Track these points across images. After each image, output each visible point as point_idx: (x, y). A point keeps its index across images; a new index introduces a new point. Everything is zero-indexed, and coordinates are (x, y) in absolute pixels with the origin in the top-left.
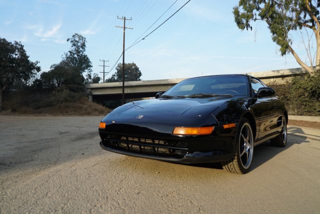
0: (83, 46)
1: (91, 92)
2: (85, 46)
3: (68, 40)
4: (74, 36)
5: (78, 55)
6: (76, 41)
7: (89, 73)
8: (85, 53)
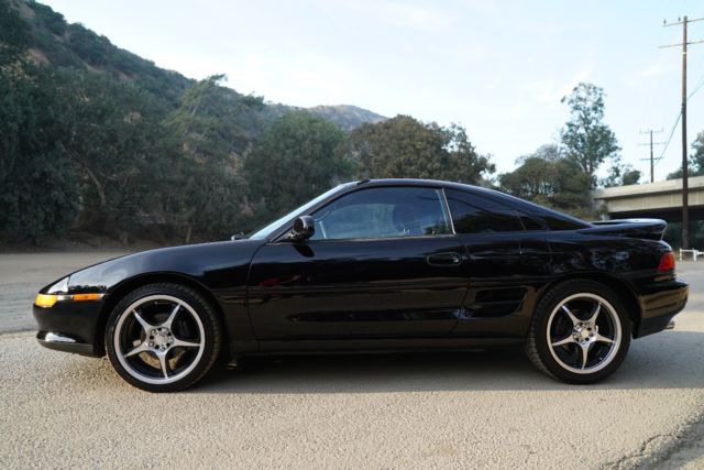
0: (598, 106)
1: (604, 207)
2: (602, 105)
3: (563, 101)
4: (576, 89)
5: (587, 129)
6: (580, 99)
7: (615, 165)
8: (604, 122)
